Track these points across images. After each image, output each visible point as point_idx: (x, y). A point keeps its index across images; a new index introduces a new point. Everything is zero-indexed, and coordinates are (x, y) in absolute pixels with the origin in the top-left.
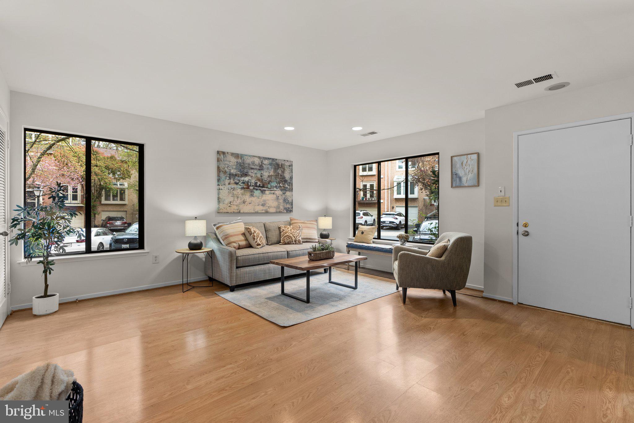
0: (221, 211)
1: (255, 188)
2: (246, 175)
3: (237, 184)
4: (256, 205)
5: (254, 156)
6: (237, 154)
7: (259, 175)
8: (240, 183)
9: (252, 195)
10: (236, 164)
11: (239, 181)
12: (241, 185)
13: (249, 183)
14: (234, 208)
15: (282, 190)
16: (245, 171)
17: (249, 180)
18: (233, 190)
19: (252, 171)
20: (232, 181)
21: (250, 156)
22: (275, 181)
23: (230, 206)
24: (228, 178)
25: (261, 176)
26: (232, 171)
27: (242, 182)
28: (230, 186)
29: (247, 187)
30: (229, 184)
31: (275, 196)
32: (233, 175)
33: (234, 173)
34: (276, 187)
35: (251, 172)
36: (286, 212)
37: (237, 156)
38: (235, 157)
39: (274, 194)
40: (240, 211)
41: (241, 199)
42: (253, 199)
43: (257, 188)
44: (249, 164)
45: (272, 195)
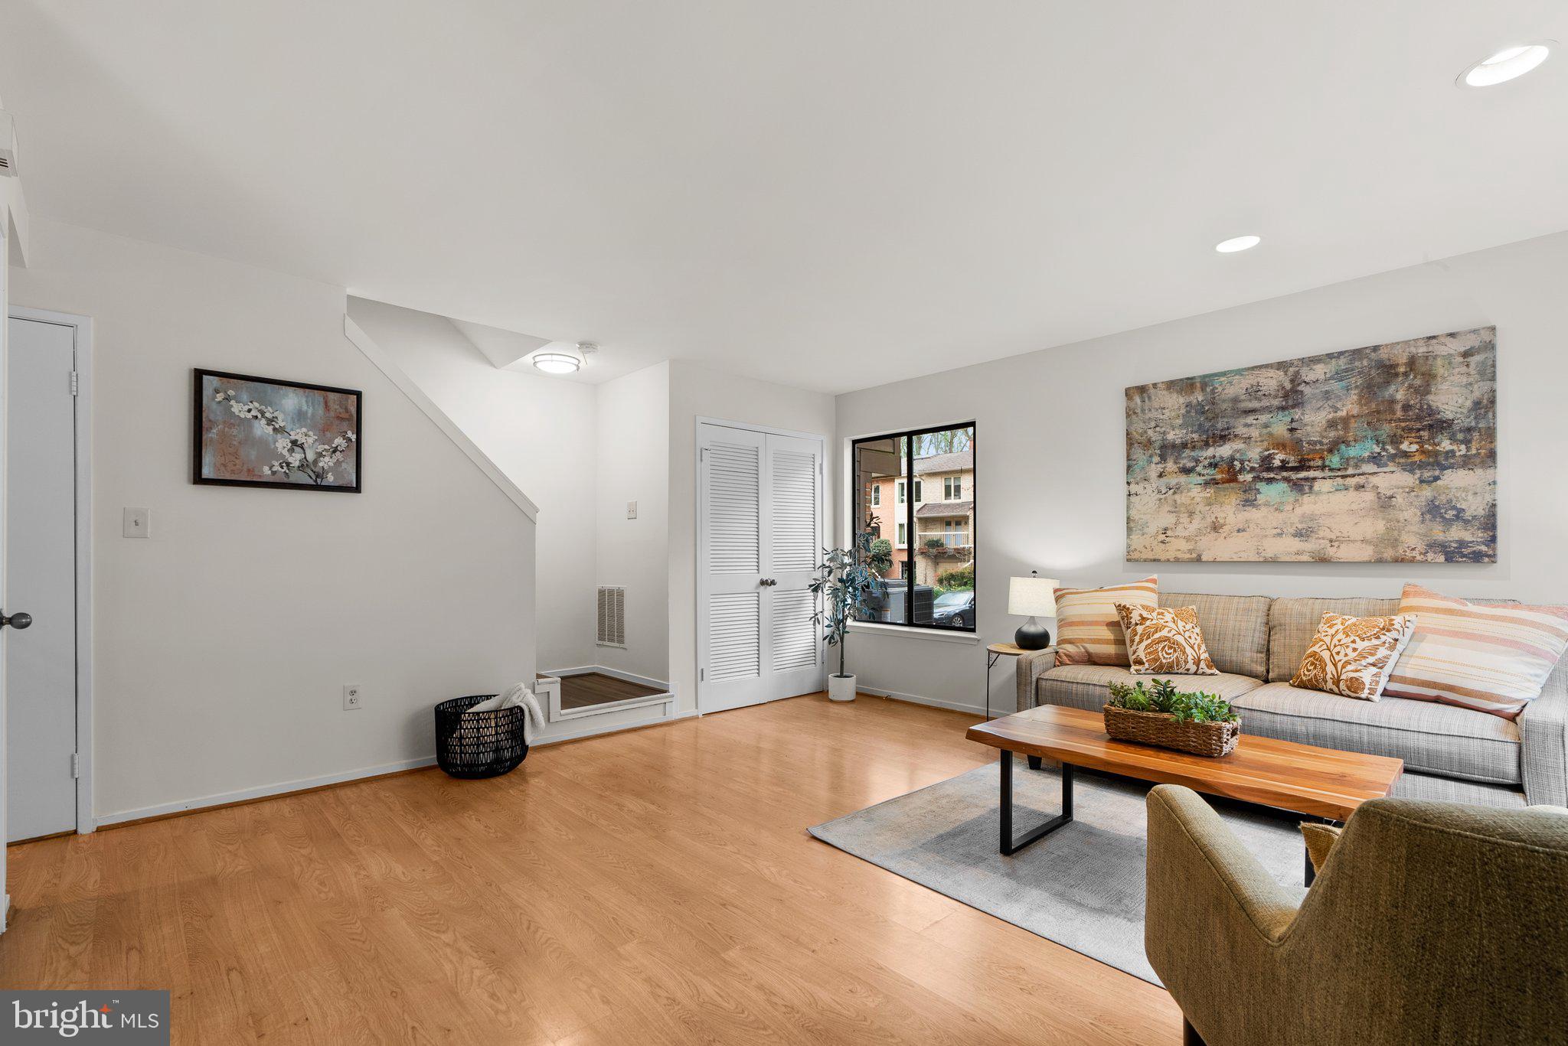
0: (1135, 555)
1: (1265, 475)
2: (1223, 438)
3: (1187, 471)
4: (1266, 536)
5: (1256, 367)
6: (1188, 379)
7: (1280, 428)
8: (1198, 469)
9: (1249, 503)
10: (1183, 411)
11: (1197, 461)
12: (1205, 472)
13: (1236, 463)
14: (1178, 547)
15: (1410, 468)
16: (1220, 426)
17: (1238, 451)
18: (1175, 493)
19: (1250, 419)
20: (1170, 466)
21: (1239, 372)
22: (1370, 434)
23: (1163, 542)
24: (1156, 459)
25: (1292, 430)
26: (1171, 436)
27: (1206, 463)
28: (1164, 480)
29: (1228, 474)
30: (1161, 476)
31: (1369, 496)
32: (1174, 446)
33: (1178, 441)
34: (1375, 459)
35: (1247, 425)
36: (1442, 559)
37: (1186, 385)
38: (1180, 392)
39: (1360, 487)
40: (1199, 556)
41: (1204, 518)
42: (1252, 514)
43: (1272, 475)
44: (1236, 400)
45: (1352, 493)
